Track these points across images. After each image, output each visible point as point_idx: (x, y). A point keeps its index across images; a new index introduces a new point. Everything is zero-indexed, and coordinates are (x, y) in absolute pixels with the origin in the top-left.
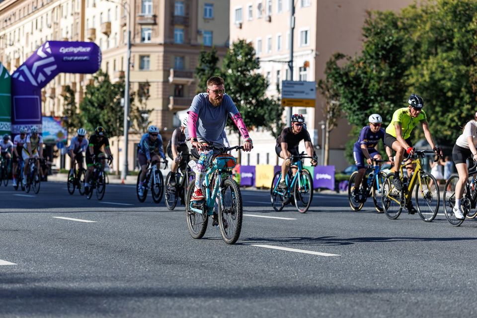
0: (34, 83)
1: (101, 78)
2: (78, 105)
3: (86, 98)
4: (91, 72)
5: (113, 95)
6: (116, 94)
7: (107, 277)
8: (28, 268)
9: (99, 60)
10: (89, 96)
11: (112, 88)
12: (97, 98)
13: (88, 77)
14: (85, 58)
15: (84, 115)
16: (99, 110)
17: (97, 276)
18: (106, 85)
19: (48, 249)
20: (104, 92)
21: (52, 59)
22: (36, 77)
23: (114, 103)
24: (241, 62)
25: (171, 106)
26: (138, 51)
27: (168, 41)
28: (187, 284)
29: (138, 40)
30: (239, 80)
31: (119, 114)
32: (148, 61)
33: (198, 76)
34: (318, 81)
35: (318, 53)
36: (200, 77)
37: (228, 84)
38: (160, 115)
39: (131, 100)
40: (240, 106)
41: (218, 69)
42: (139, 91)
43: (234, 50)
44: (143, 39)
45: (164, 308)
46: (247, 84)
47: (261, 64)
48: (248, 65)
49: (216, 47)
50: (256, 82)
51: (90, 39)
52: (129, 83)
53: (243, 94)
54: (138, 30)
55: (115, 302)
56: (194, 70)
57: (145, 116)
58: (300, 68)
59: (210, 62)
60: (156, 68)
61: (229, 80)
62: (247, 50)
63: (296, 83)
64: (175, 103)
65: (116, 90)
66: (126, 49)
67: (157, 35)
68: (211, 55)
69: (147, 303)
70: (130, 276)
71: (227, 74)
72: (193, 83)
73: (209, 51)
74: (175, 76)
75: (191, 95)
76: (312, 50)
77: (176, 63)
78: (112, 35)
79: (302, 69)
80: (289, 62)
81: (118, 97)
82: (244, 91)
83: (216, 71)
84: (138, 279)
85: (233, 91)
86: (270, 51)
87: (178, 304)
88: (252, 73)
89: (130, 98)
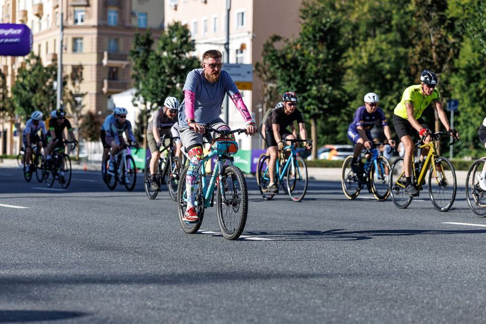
1: (33, 61)
2: (9, 89)
3: (17, 82)
4: (23, 55)
5: (45, 78)
6: (49, 77)
7: (38, 264)
9: (31, 42)
10: (21, 80)
11: (45, 71)
12: (29, 81)
13: (20, 59)
14: (16, 40)
15: (16, 99)
16: (31, 94)
17: (28, 263)
18: (38, 68)
20: (36, 75)
23: (46, 87)
24: (176, 44)
25: (105, 90)
26: (71, 33)
27: (102, 22)
28: (121, 270)
29: (71, 22)
30: (175, 62)
31: (52, 97)
32: (81, 44)
33: (132, 59)
34: (255, 64)
35: (255, 35)
36: (134, 59)
37: (163, 67)
38: (94, 98)
39: (64, 84)
40: (175, 89)
41: (153, 51)
42: (72, 74)
43: (169, 32)
44: (76, 21)
45: (96, 295)
46: (183, 67)
47: (197, 47)
48: (183, 48)
49: (151, 29)
50: (191, 65)
51: (22, 21)
52: (62, 66)
53: (178, 77)
54: (70, 12)
55: (46, 289)
56: (128, 53)
57: (78, 99)
58: (237, 51)
59: (144, 44)
60: (89, 51)
61: (164, 63)
62: (182, 32)
63: (233, 66)
64: (109, 86)
65: (49, 73)
66: (59, 31)
67: (90, 17)
68: (146, 37)
69: (79, 290)
70: (62, 262)
71: (162, 57)
72: (128, 66)
73: (143, 34)
74: (109, 58)
75: (125, 78)
76: (249, 32)
77: (110, 45)
78: (44, 17)
79: (239, 51)
80: (225, 44)
81: (50, 80)
82: (180, 75)
83: (151, 53)
84: (71, 266)
85: (168, 74)
86: (206, 34)
87: (110, 291)
88: (188, 55)
89: (63, 81)
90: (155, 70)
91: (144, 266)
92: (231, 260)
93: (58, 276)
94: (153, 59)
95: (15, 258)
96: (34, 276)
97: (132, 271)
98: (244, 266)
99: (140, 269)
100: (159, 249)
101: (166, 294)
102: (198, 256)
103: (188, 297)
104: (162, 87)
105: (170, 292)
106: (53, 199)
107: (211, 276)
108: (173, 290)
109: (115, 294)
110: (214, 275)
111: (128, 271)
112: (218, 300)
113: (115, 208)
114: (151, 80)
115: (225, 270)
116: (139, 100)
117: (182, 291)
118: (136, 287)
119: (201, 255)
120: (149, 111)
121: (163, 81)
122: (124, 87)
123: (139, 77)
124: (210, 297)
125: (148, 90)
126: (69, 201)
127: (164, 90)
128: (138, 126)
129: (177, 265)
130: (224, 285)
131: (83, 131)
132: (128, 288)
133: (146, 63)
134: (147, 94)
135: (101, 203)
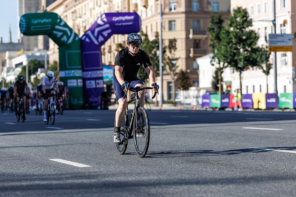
0: (96, 42)
5: (151, 49)
6: (153, 48)
7: (153, 173)
8: (100, 169)
9: (140, 24)
11: (151, 44)
14: (130, 23)
17: (147, 172)
18: (146, 42)
19: (112, 155)
20: (145, 47)
21: (107, 26)
22: (97, 38)
23: (152, 54)
24: (239, 22)
25: (191, 55)
26: (167, 18)
27: (188, 9)
28: (209, 176)
29: (167, 10)
30: (239, 35)
31: (156, 62)
32: (175, 25)
33: (209, 34)
34: (294, 33)
35: (293, 14)
36: (211, 34)
37: (231, 38)
38: (184, 61)
39: (164, 52)
40: (239, 53)
41: (223, 27)
42: (169, 45)
43: (234, 14)
44: (171, 9)
45: (194, 193)
46: (244, 38)
47: (253, 23)
48: (244, 24)
49: (221, 13)
50: (250, 36)
51: (134, 11)
52: (162, 40)
53: (242, 44)
54: (167, 3)
55: (160, 189)
56: (206, 29)
57: (174, 62)
58: (281, 25)
59: (217, 23)
60: (180, 29)
61: (231, 35)
62: (243, 14)
63: (278, 35)
64: (195, 52)
65: (153, 45)
66: (159, 16)
67: (180, 6)
68: (218, 18)
69: (182, 190)
70: (169, 171)
71: (230, 31)
72: (206, 38)
73: (217, 16)
74: (194, 33)
75: (205, 46)
76: (289, 12)
77: (194, 25)
78: (149, 8)
79: (283, 25)
80: (273, 21)
81: (155, 50)
82: (242, 43)
83: (222, 29)
84: (175, 174)
85: (234, 43)
86: (259, 14)
87: (203, 190)
88: (248, 29)
89: (163, 50)
90: (225, 40)
91: (225, 173)
92: (284, 167)
93: (168, 180)
94: (223, 33)
95: (138, 169)
96: (151, 181)
97: (217, 176)
98: (293, 171)
99: (222, 175)
100: (234, 161)
101: (241, 191)
102: (261, 165)
103: (256, 193)
104: (231, 52)
105: (243, 190)
106: (160, 130)
107: (271, 179)
108: (246, 188)
109: (207, 192)
110: (273, 178)
111: (214, 177)
112: (277, 194)
113: (202, 135)
114: (223, 47)
115: (281, 174)
116: (215, 61)
117: (252, 189)
118: (220, 187)
119: (264, 164)
120: (222, 69)
121: (231, 47)
122: (204, 53)
123: (214, 45)
124: (272, 193)
125: (221, 54)
126: (171, 131)
127: (232, 54)
128: (215, 79)
129: (247, 171)
130: (280, 184)
131: (178, 84)
132: (215, 188)
133: (219, 36)
134: (221, 57)
135: (193, 132)
